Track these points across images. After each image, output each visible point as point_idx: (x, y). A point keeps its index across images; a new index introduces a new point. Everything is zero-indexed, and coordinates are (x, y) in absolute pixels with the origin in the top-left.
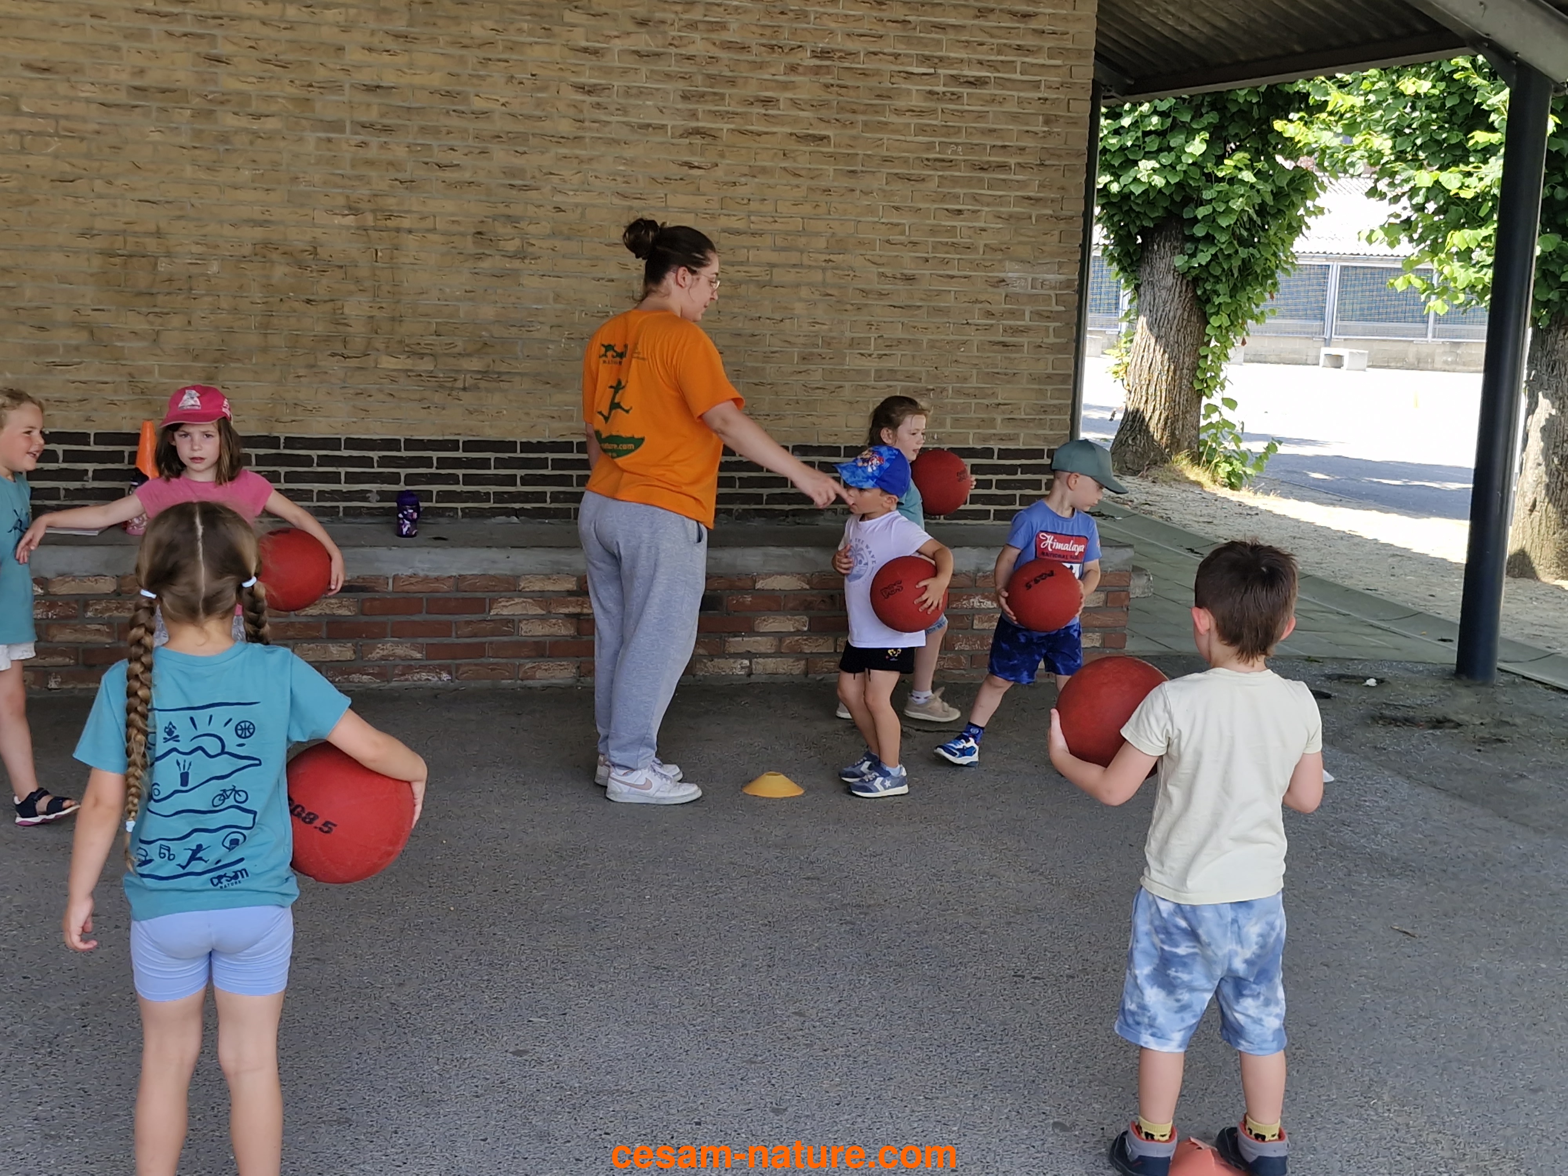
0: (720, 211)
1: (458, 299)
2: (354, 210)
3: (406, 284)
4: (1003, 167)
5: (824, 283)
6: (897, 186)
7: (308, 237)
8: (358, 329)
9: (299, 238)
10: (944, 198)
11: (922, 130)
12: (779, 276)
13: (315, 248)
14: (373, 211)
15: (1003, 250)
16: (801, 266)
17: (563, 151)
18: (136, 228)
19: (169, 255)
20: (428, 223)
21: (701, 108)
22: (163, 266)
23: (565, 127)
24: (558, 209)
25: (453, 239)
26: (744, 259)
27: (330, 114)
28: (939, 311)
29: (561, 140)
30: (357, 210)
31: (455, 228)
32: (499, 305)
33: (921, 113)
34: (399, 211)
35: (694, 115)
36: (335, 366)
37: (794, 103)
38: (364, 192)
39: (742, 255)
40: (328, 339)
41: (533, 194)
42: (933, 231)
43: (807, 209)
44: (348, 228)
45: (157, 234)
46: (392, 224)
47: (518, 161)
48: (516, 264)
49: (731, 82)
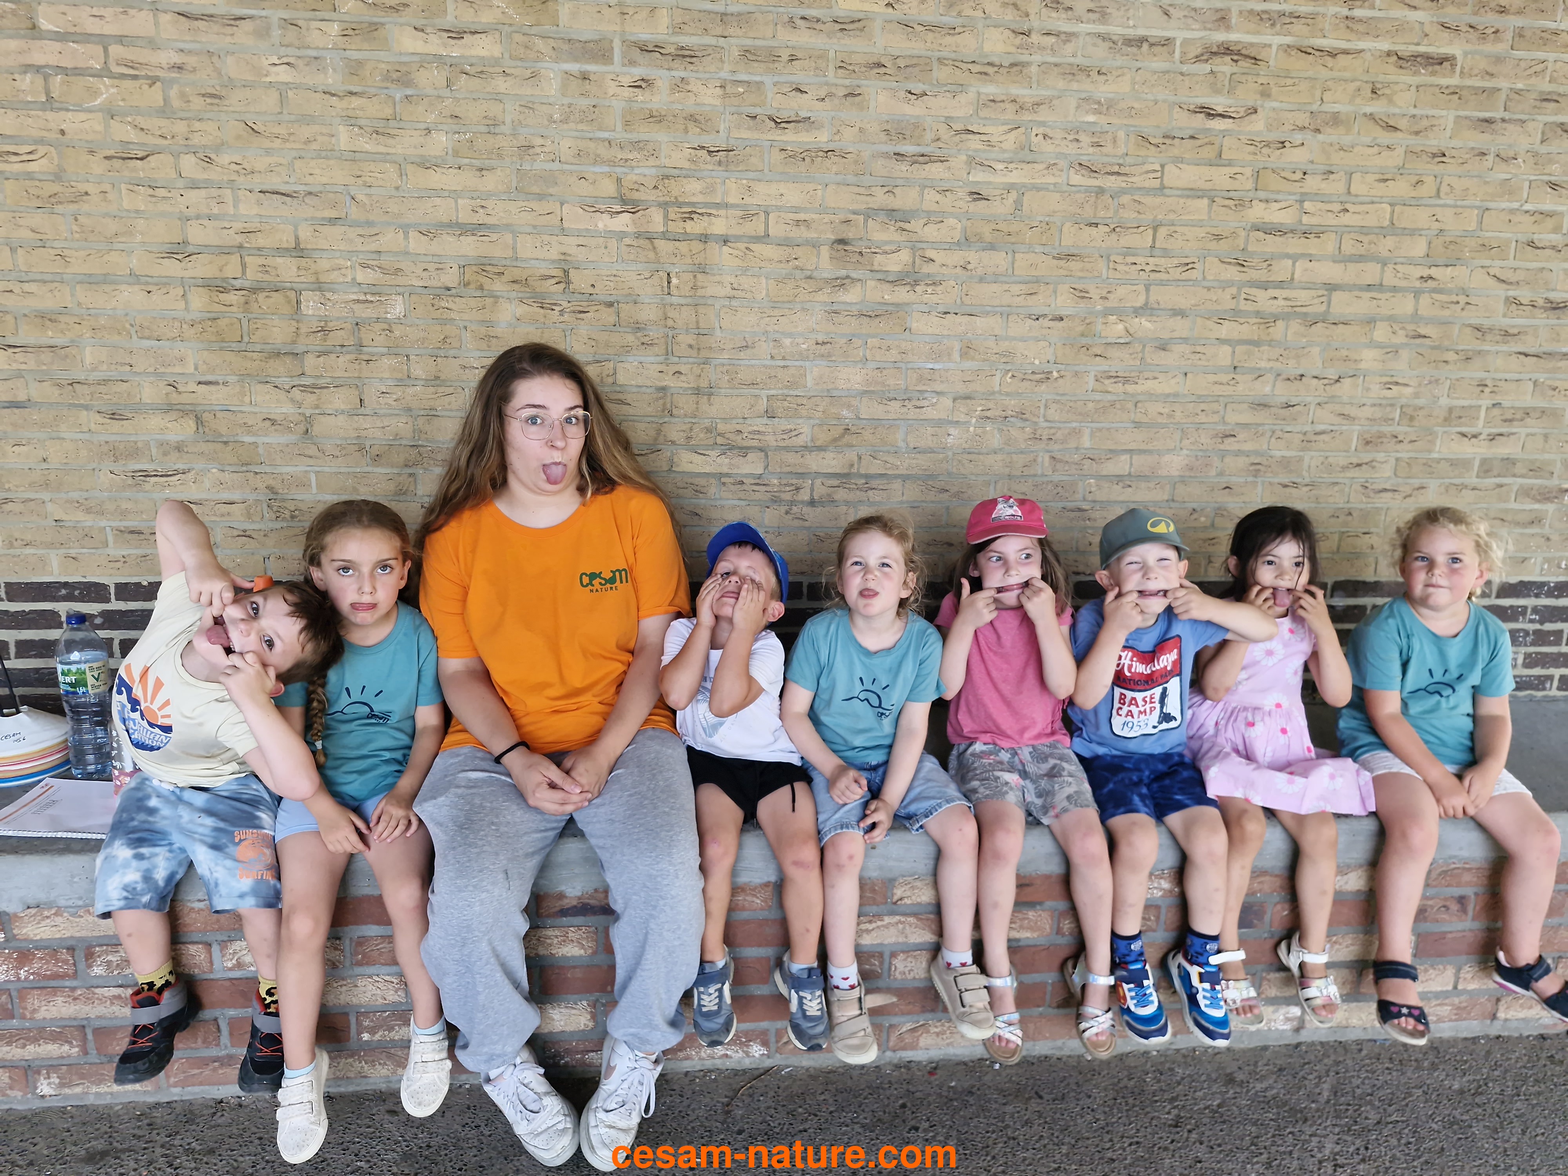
0: (1251, 194)
1: (803, 357)
2: (629, 203)
3: (718, 332)
5: (1416, 317)
7: (554, 254)
9: (538, 255)
12: (1342, 305)
13: (566, 272)
14: (664, 206)
16: (1380, 287)
17: (990, 89)
18: (260, 241)
19: (319, 287)
20: (756, 227)
22: (310, 305)
23: (997, 45)
24: (977, 196)
25: (799, 252)
26: (1284, 276)
29: (989, 68)
30: (635, 203)
31: (803, 233)
32: (872, 365)
34: (706, 205)
35: (1223, 20)
39: (1282, 270)
41: (935, 171)
43: (1401, 188)
44: (621, 235)
45: (298, 251)
46: (694, 227)
47: (913, 110)
48: (902, 294)
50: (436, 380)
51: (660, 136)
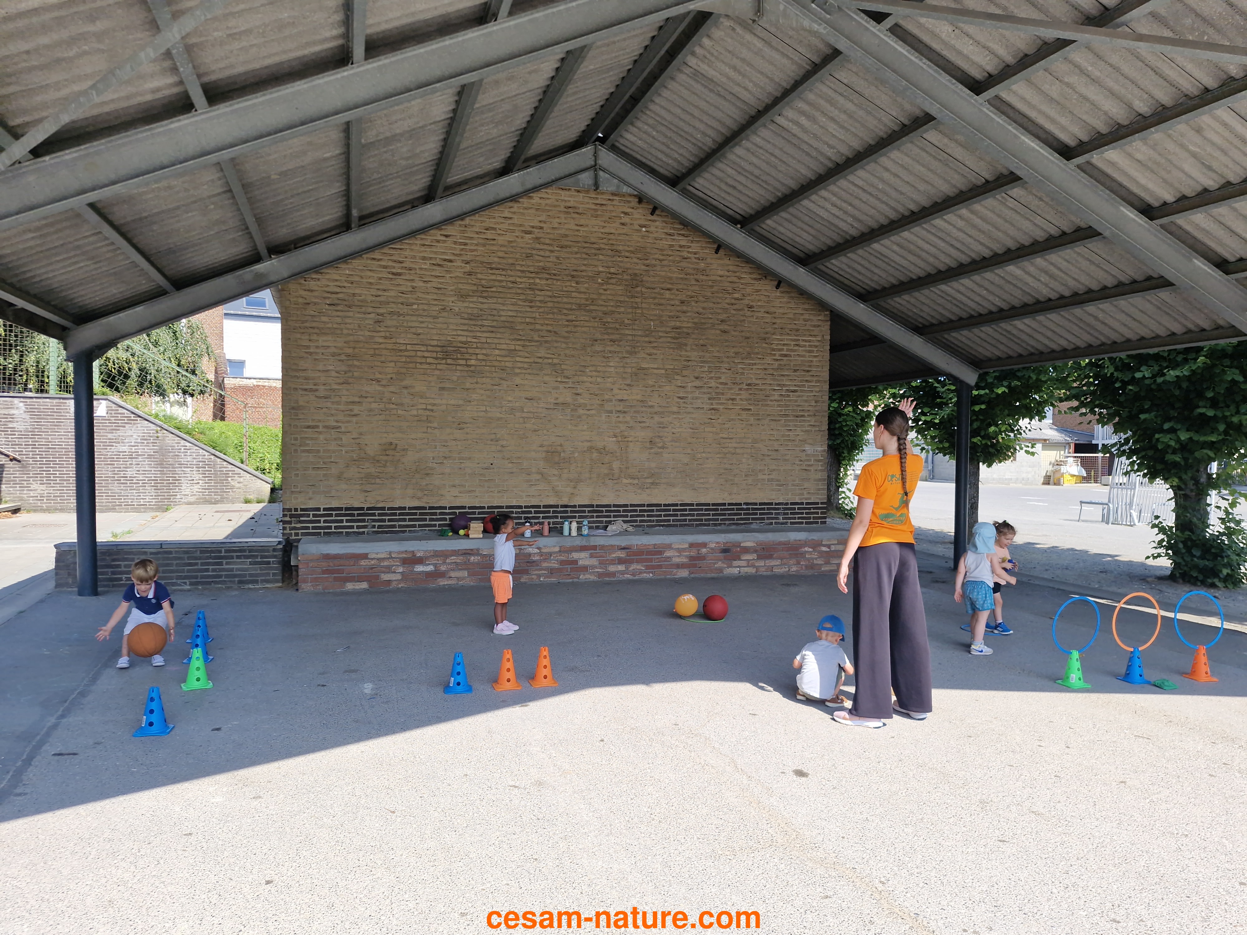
0: (720, 432)
1: (645, 461)
2: (616, 436)
3: (630, 458)
4: (802, 416)
5: (751, 453)
6: (772, 423)
7: (603, 445)
8: (616, 471)
9: (600, 445)
10: (786, 426)
11: (779, 406)
12: (738, 451)
13: (605, 448)
14: (621, 436)
15: (804, 441)
16: (744, 448)
17: (674, 416)
19: (564, 451)
20: (636, 439)
21: (714, 402)
22: (562, 455)
23: (675, 409)
24: (673, 433)
25: (644, 443)
27: (609, 409)
28: (786, 460)
29: (674, 413)
31: (644, 440)
32: (656, 463)
33: (778, 401)
34: (628, 436)
35: (712, 404)
36: (610, 483)
37: (741, 399)
38: (618, 431)
39: (727, 445)
40: (608, 475)
41: (666, 429)
42: (783, 436)
43: (745, 431)
44: (614, 441)
45: (561, 445)
46: (626, 439)
47: (662, 420)
48: (661, 450)
49: (723, 394)
50: (582, 467)
51: (621, 425)
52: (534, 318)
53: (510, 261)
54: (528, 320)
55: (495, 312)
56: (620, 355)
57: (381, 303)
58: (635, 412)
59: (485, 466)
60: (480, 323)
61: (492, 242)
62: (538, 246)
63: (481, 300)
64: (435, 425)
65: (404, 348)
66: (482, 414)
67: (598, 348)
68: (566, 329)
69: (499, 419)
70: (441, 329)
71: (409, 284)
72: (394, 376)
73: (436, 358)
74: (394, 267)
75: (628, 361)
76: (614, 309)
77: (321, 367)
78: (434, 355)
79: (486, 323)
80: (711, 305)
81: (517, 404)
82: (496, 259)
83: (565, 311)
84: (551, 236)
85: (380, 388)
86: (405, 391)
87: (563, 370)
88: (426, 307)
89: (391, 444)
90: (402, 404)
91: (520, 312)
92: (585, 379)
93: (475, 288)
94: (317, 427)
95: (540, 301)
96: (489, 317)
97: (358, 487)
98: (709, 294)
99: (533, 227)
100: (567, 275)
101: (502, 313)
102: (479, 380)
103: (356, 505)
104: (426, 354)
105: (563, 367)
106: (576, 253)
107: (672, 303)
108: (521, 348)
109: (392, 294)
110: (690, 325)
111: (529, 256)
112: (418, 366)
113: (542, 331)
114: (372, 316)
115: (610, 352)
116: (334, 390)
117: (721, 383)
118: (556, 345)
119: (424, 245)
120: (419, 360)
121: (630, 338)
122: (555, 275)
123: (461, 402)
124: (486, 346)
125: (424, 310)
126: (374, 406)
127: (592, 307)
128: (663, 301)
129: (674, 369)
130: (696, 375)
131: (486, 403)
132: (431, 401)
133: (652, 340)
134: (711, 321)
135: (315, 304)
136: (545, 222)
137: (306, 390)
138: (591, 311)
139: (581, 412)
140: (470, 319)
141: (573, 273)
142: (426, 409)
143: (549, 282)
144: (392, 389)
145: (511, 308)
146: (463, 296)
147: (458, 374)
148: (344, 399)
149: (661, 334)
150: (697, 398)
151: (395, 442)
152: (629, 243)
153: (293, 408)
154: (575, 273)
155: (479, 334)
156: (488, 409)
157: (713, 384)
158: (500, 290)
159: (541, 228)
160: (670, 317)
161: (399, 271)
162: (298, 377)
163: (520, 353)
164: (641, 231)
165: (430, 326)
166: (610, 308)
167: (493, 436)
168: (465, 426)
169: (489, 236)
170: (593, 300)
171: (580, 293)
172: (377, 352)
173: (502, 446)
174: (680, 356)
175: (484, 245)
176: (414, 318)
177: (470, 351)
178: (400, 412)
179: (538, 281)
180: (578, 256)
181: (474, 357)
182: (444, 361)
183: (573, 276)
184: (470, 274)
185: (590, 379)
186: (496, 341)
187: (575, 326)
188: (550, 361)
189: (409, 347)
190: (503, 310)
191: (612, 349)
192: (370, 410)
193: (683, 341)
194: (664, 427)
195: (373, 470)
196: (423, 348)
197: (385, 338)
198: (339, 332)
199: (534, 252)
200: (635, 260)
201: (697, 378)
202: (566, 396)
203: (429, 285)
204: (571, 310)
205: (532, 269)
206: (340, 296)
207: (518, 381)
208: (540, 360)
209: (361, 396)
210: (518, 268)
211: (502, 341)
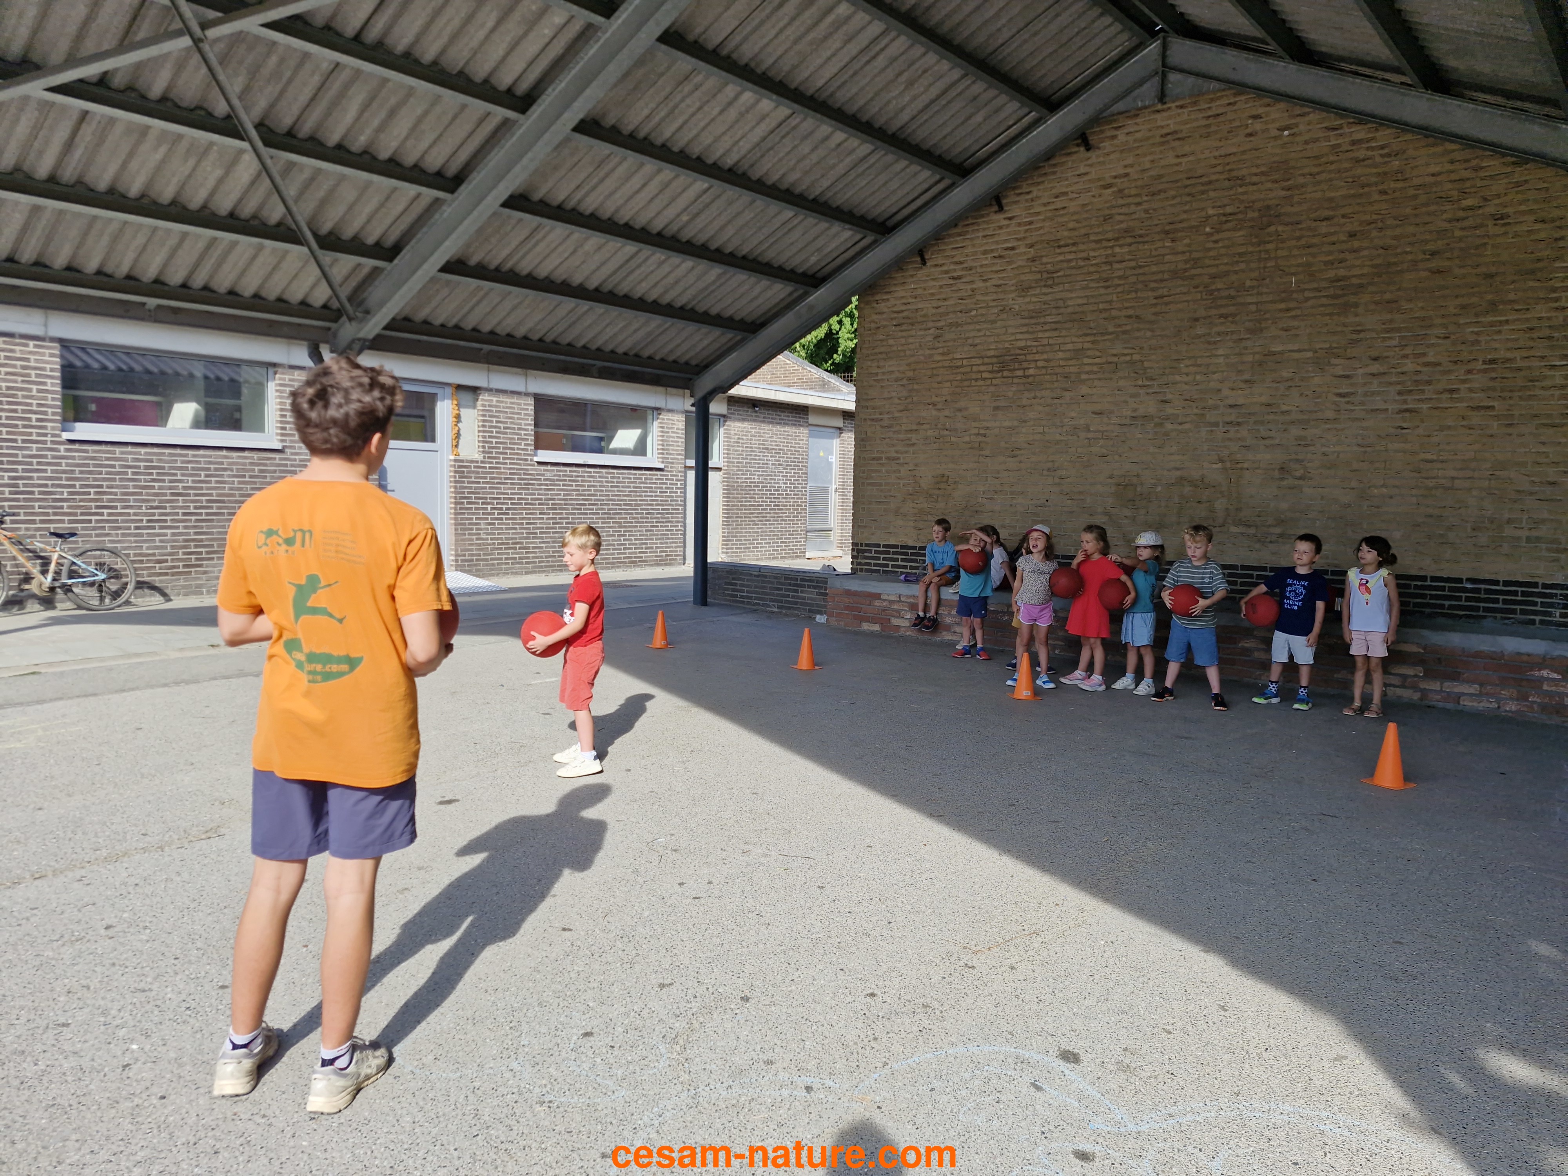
0: (1419, 451)
2: (1221, 461)
5: (1489, 487)
6: (1544, 430)
7: (1200, 474)
9: (1196, 475)
11: (1563, 397)
12: (1459, 484)
13: (1203, 478)
14: (1230, 461)
16: (1473, 478)
17: (1328, 426)
18: (1130, 474)
19: (1142, 484)
20: (1256, 465)
21: (1409, 398)
22: (1139, 489)
23: (1330, 414)
24: (1324, 455)
25: (1269, 472)
26: (1434, 475)
27: (1213, 420)
29: (1327, 420)
31: (1270, 467)
34: (1242, 460)
35: (1405, 402)
37: (1470, 390)
38: (1227, 452)
41: (1311, 448)
43: (1477, 447)
44: (1218, 469)
45: (1138, 476)
46: (1239, 466)
47: (1304, 433)
48: (1301, 482)
49: (1429, 383)
50: (1167, 506)
51: (1231, 444)
52: (1110, 302)
53: (1083, 231)
54: (1101, 306)
55: (1061, 303)
56: (1235, 337)
57: (941, 315)
58: (1255, 422)
59: (1039, 503)
60: (1042, 320)
61: (1062, 212)
62: (1121, 202)
63: (1045, 290)
64: (987, 452)
65: (959, 363)
66: (1038, 437)
67: (1200, 330)
68: (1153, 310)
69: (1058, 442)
70: (998, 335)
71: (969, 287)
72: (949, 398)
73: (991, 372)
74: (955, 270)
75: (1249, 343)
76: (1226, 268)
77: (886, 395)
78: (990, 368)
79: (1049, 319)
80: (1411, 229)
81: (1082, 422)
82: (1066, 233)
83: (1153, 285)
84: (1139, 183)
85: (934, 413)
86: (959, 414)
87: (1145, 369)
88: (983, 311)
89: (943, 476)
90: (956, 430)
91: (1092, 296)
92: (1178, 378)
93: (1038, 276)
94: (880, 458)
95: (1120, 278)
96: (1054, 311)
97: (912, 524)
98: (1408, 211)
99: (1115, 177)
100: (1158, 233)
101: (1070, 303)
102: (1038, 394)
103: (911, 543)
104: (982, 368)
105: (1146, 364)
106: (1174, 197)
107: (1334, 238)
108: (1090, 345)
109: (951, 302)
110: (1365, 271)
111: (1107, 218)
112: (973, 383)
113: (1118, 317)
114: (932, 331)
115: (1219, 334)
116: (894, 418)
117: (1427, 364)
118: (1138, 334)
119: (985, 236)
120: (974, 376)
121: (1253, 308)
122: (1141, 236)
123: (1016, 423)
124: (1048, 348)
125: (982, 315)
126: (930, 433)
127: (1193, 272)
128: (1315, 241)
129: (1331, 348)
130: (1374, 354)
131: (1044, 423)
132: (985, 424)
133: (1292, 305)
134: (1409, 257)
135: (885, 327)
136: (1131, 166)
137: (873, 420)
138: (1192, 278)
139: (1169, 426)
140: (1032, 317)
141: (1167, 228)
142: (978, 434)
143: (1133, 247)
144: (947, 413)
145: (1081, 293)
146: (1024, 289)
147: (1014, 389)
148: (904, 428)
149: (1307, 294)
150: (1373, 393)
151: (947, 473)
152: (1259, 162)
153: (863, 440)
154: (1172, 226)
155: (1040, 335)
156: (1046, 430)
157: (1409, 366)
158: (1068, 272)
159: (1127, 175)
160: (1326, 263)
161: (960, 273)
162: (867, 407)
163: (1089, 353)
164: (1281, 136)
165: (988, 333)
166: (1223, 268)
167: (1050, 465)
168: (1018, 452)
169: (1059, 206)
170: (1196, 260)
171: (1177, 253)
172: (935, 372)
173: (1060, 477)
174: (1344, 325)
175: (1052, 219)
176: (971, 327)
177: (1029, 357)
178: (953, 439)
179: (1117, 250)
180: (1178, 200)
181: (1033, 365)
182: (1000, 375)
183: (1167, 233)
184: (1033, 260)
185: (1186, 379)
186: (1061, 340)
187: (1166, 304)
188: (1128, 358)
189: (965, 362)
190: (1071, 298)
191: (1222, 329)
192: (926, 438)
193: (1353, 299)
194: (1308, 445)
195: (925, 505)
196: (979, 361)
197: (943, 354)
198: (902, 354)
199: (1114, 211)
200: (1269, 185)
201: (1376, 359)
202: (1150, 406)
203: (988, 284)
204: (1162, 281)
205: (1110, 235)
206: (905, 314)
207: (1084, 390)
208: (1115, 359)
209: (919, 424)
210: (1092, 238)
211: (1068, 340)
